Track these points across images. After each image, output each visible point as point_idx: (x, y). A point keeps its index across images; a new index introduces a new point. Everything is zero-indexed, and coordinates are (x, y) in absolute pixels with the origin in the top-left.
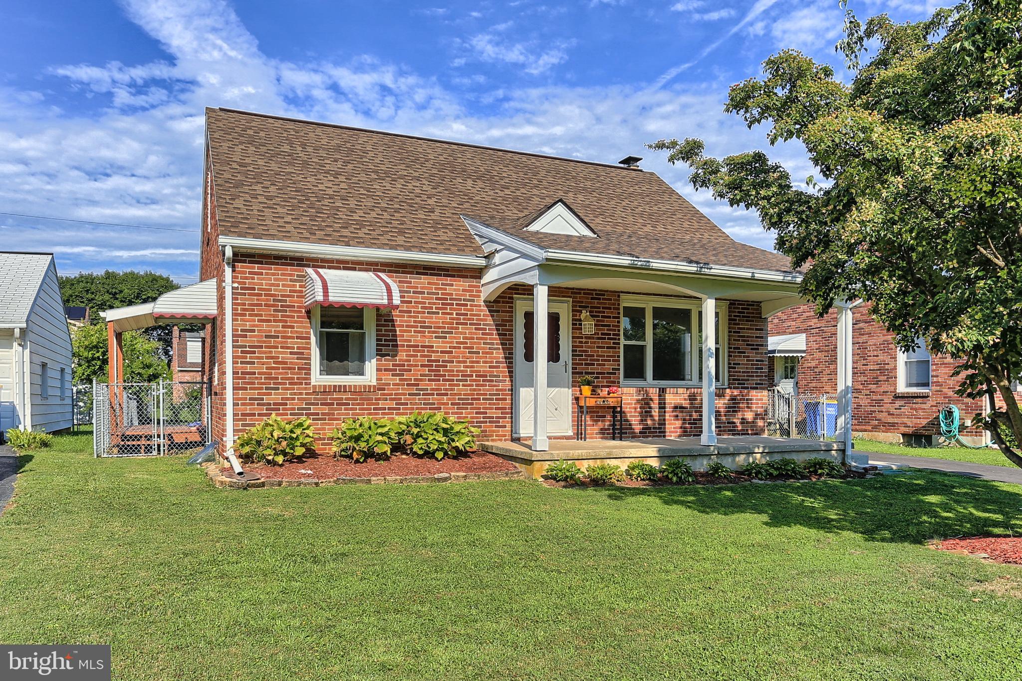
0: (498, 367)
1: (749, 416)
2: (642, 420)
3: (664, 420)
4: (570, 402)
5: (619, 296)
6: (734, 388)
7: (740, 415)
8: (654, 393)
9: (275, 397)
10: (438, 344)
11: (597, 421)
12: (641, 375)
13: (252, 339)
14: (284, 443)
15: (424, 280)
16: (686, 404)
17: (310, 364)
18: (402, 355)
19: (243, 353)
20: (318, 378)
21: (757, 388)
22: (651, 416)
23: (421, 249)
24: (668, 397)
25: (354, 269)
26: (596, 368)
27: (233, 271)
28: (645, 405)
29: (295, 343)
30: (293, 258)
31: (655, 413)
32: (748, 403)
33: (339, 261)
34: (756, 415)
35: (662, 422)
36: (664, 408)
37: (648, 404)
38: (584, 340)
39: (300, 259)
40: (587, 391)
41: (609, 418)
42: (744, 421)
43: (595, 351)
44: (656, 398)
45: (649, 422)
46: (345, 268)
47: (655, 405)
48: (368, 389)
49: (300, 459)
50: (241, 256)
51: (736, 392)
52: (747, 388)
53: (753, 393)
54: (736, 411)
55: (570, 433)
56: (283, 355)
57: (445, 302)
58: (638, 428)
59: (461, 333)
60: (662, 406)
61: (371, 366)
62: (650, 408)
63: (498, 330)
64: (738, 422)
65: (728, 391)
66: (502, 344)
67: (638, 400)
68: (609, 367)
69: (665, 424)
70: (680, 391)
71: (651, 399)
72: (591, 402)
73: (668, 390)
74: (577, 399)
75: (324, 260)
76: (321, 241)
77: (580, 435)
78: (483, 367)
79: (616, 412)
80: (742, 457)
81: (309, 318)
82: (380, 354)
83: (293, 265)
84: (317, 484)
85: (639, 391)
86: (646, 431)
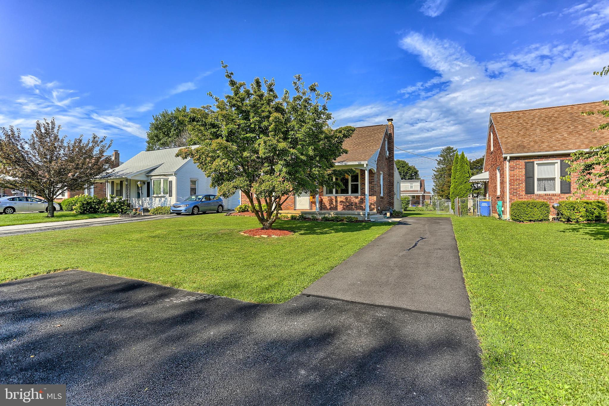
2: (330, 206)
4: (309, 200)
8: (334, 198)
12: (331, 193)
16: (344, 201)
21: (372, 196)
24: (338, 199)
31: (334, 203)
34: (371, 204)
35: (337, 206)
37: (332, 201)
40: (311, 197)
44: (334, 199)
45: (332, 206)
47: (334, 201)
51: (363, 197)
53: (370, 197)
54: (363, 203)
55: (309, 208)
58: (328, 207)
60: (336, 201)
64: (364, 206)
65: (359, 197)
67: (329, 200)
70: (342, 197)
72: (313, 200)
73: (338, 197)
80: (327, 215)
85: (328, 197)
86: (331, 209)
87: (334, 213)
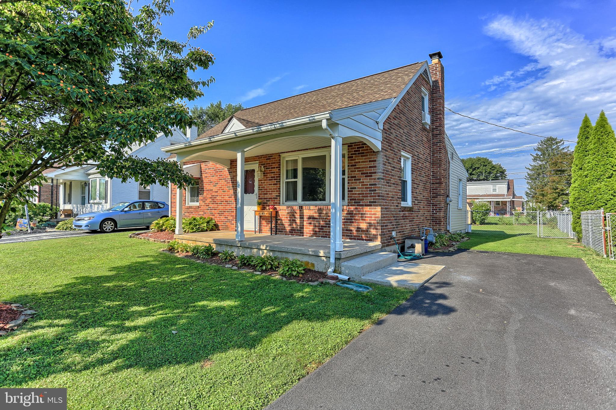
0: (231, 197)
1: (363, 226)
2: (290, 225)
3: (303, 225)
5: (280, 156)
6: (351, 205)
7: (356, 225)
8: (297, 209)
10: (214, 189)
12: (295, 199)
16: (316, 215)
17: (186, 199)
18: (205, 194)
20: (189, 203)
21: (371, 205)
22: (296, 223)
24: (305, 211)
26: (268, 196)
28: (292, 215)
31: (298, 221)
32: (362, 217)
34: (370, 226)
35: (302, 227)
36: (303, 218)
37: (294, 215)
38: (263, 182)
40: (259, 208)
42: (359, 229)
43: (268, 187)
44: (298, 212)
45: (294, 226)
47: (297, 216)
48: (197, 207)
51: (352, 208)
52: (363, 205)
53: (367, 209)
54: (353, 222)
55: (256, 229)
58: (288, 228)
59: (221, 183)
60: (302, 217)
62: (295, 218)
64: (354, 229)
65: (346, 207)
66: (233, 187)
67: (288, 213)
68: (274, 195)
69: (303, 228)
70: (312, 207)
71: (296, 213)
73: (304, 207)
77: (261, 230)
78: (227, 198)
82: (200, 194)
85: (288, 207)
86: (293, 231)
87: (267, 246)
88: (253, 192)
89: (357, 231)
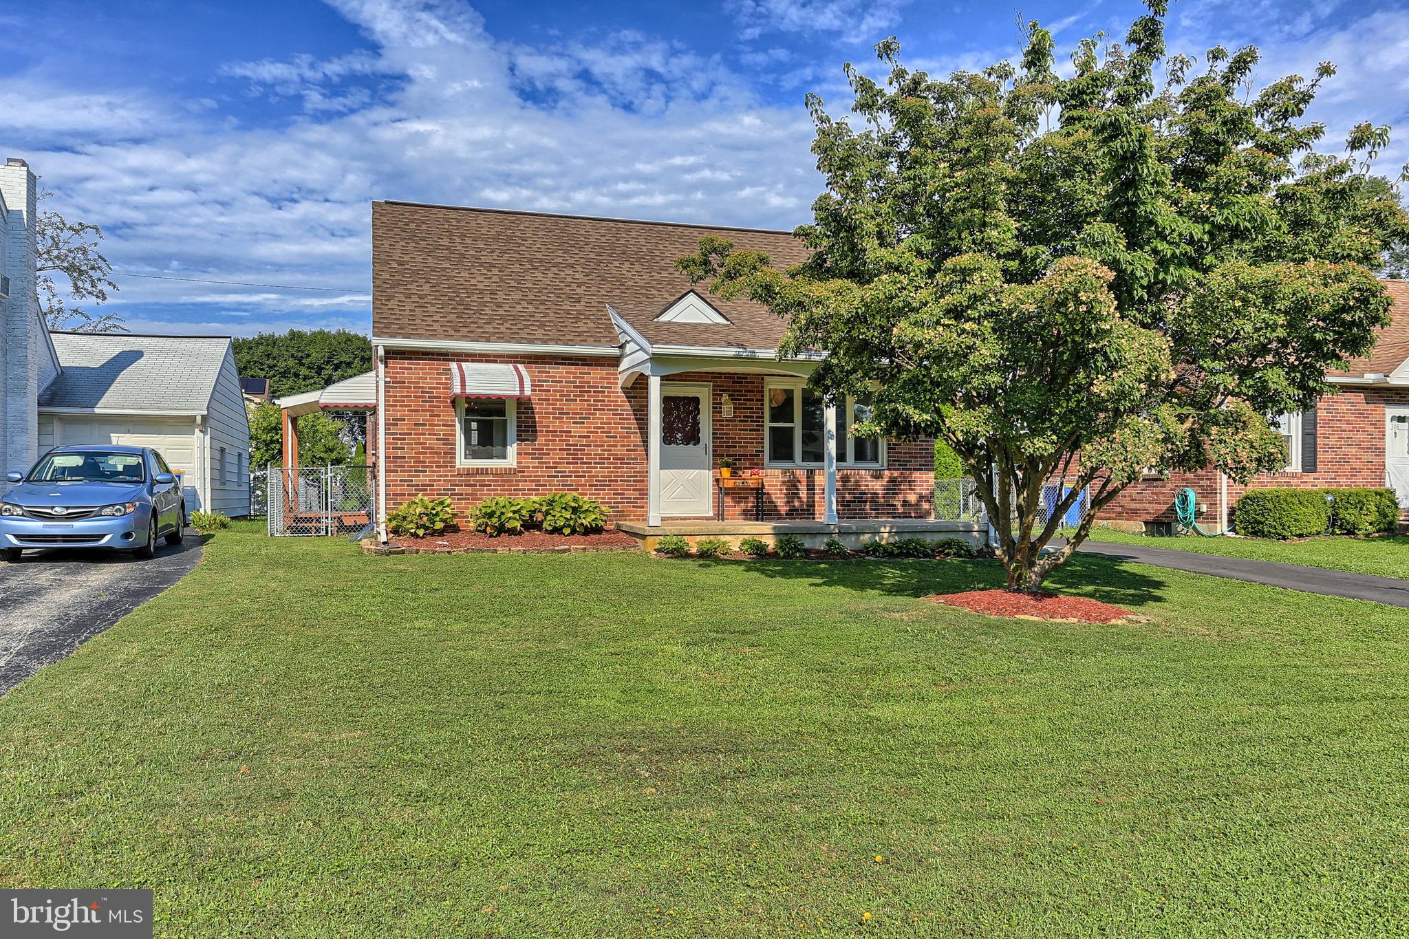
0: (636, 450)
1: (912, 498)
2: (788, 502)
3: (814, 502)
4: (711, 483)
5: (763, 379)
6: (894, 470)
7: (901, 497)
8: (801, 474)
9: (422, 479)
10: (576, 430)
11: (739, 502)
12: (789, 457)
13: (403, 427)
14: (425, 518)
15: (562, 369)
17: (455, 449)
18: (541, 440)
19: (395, 440)
20: (463, 462)
21: (921, 470)
22: (799, 498)
23: (557, 342)
24: (816, 478)
25: (496, 362)
26: (738, 450)
27: (386, 367)
28: (792, 488)
29: (442, 431)
30: (439, 354)
31: (804, 494)
32: (910, 485)
33: (481, 355)
34: (921, 497)
35: (811, 505)
36: (814, 489)
37: (795, 486)
38: (725, 423)
39: (446, 354)
40: (726, 472)
41: (751, 499)
42: (905, 503)
43: (737, 434)
44: (804, 480)
45: (797, 504)
46: (487, 361)
47: (803, 488)
48: (509, 471)
49: (441, 533)
50: (391, 354)
51: (896, 474)
52: (910, 469)
53: (917, 474)
54: (897, 494)
55: (711, 514)
56: (431, 441)
57: (583, 390)
58: (783, 509)
59: (599, 419)
60: (811, 488)
61: (512, 450)
62: (798, 489)
63: (635, 415)
64: (899, 505)
65: (886, 472)
66: (639, 428)
67: (783, 482)
68: (752, 449)
69: (814, 506)
71: (799, 481)
72: (730, 484)
73: (817, 471)
74: (717, 481)
75: (467, 355)
76: (465, 338)
77: (720, 516)
78: (620, 450)
79: (759, 492)
80: (867, 536)
81: (454, 407)
82: (520, 439)
83: (439, 360)
84: (449, 553)
85: (784, 473)
88: (697, 441)
89: (903, 505)
